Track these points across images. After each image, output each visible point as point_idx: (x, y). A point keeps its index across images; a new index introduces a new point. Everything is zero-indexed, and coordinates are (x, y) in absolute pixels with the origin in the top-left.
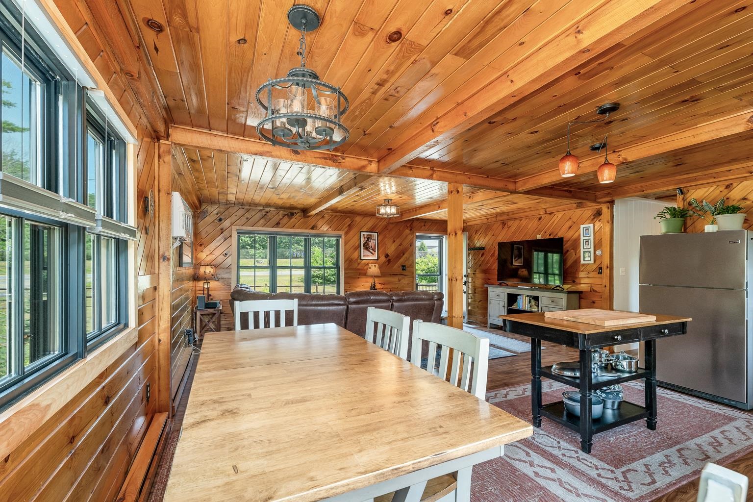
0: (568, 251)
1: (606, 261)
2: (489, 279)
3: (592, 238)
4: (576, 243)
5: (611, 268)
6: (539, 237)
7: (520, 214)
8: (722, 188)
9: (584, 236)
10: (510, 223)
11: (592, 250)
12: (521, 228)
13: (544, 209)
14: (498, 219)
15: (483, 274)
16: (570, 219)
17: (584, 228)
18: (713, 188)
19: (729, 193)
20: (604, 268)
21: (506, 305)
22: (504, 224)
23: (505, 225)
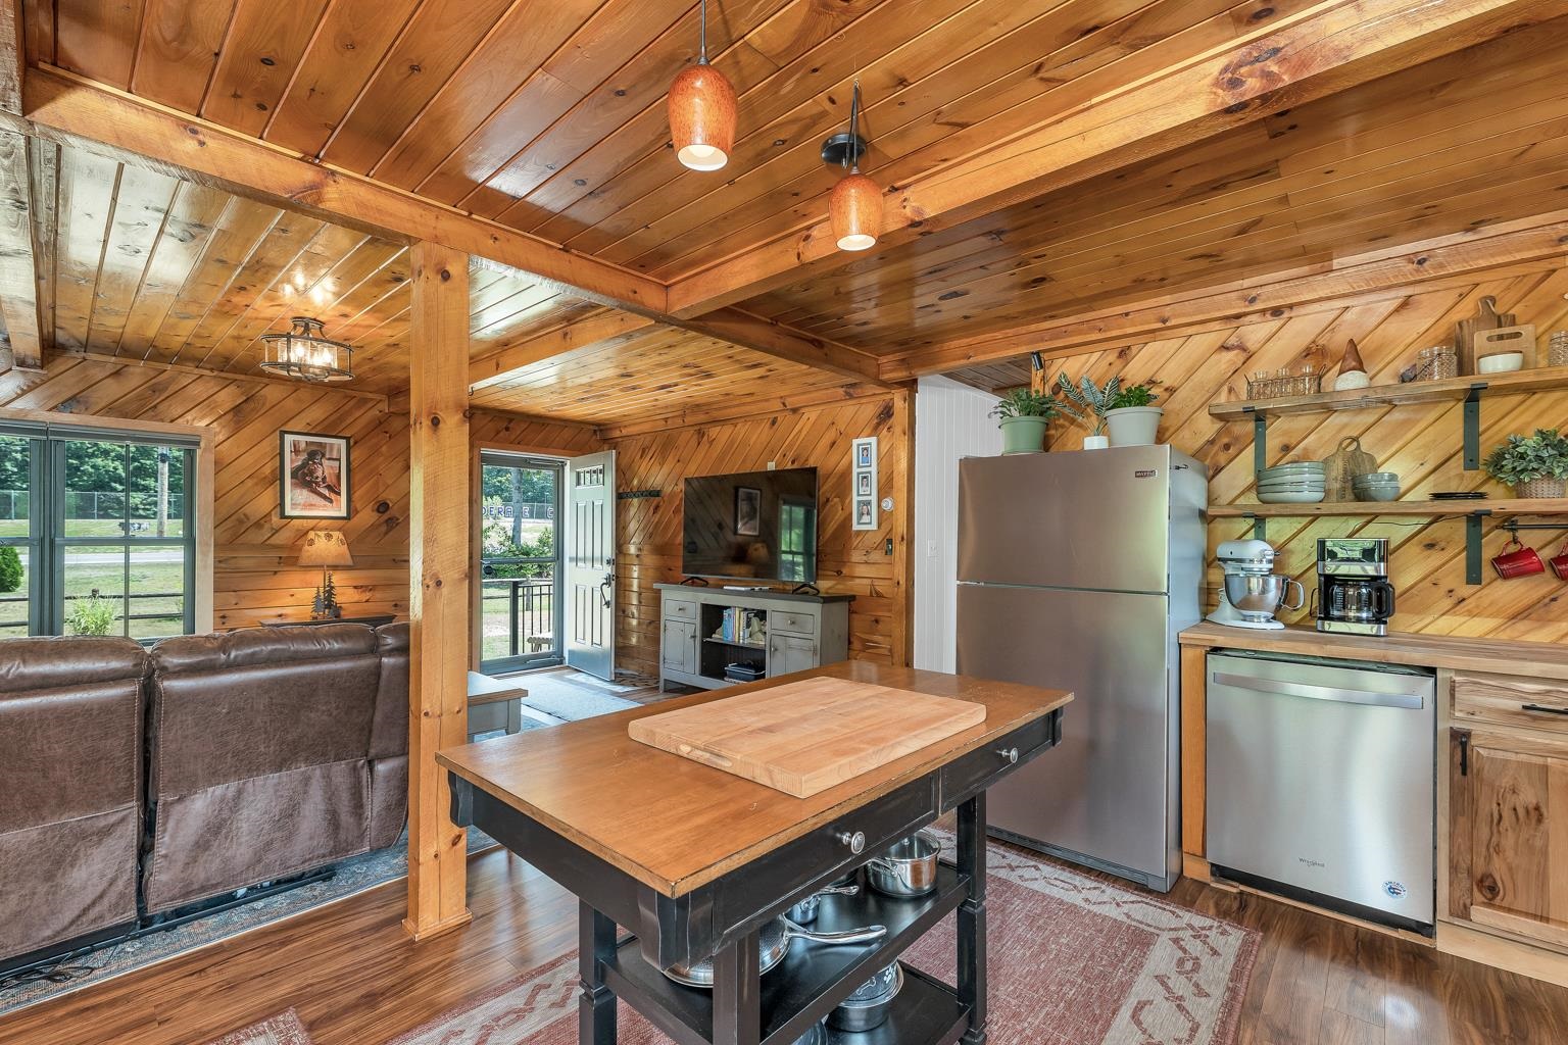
0: (828, 500)
1: (901, 527)
2: (670, 570)
3: (874, 469)
4: (844, 480)
5: (909, 540)
6: (771, 466)
7: (733, 410)
8: (1112, 357)
9: (859, 467)
10: (714, 431)
11: (874, 498)
12: (736, 446)
13: (781, 397)
14: (689, 420)
15: (658, 557)
16: (833, 423)
17: (859, 445)
18: (1096, 356)
19: (1124, 367)
20: (897, 540)
21: (698, 634)
22: (701, 434)
23: (703, 437)
